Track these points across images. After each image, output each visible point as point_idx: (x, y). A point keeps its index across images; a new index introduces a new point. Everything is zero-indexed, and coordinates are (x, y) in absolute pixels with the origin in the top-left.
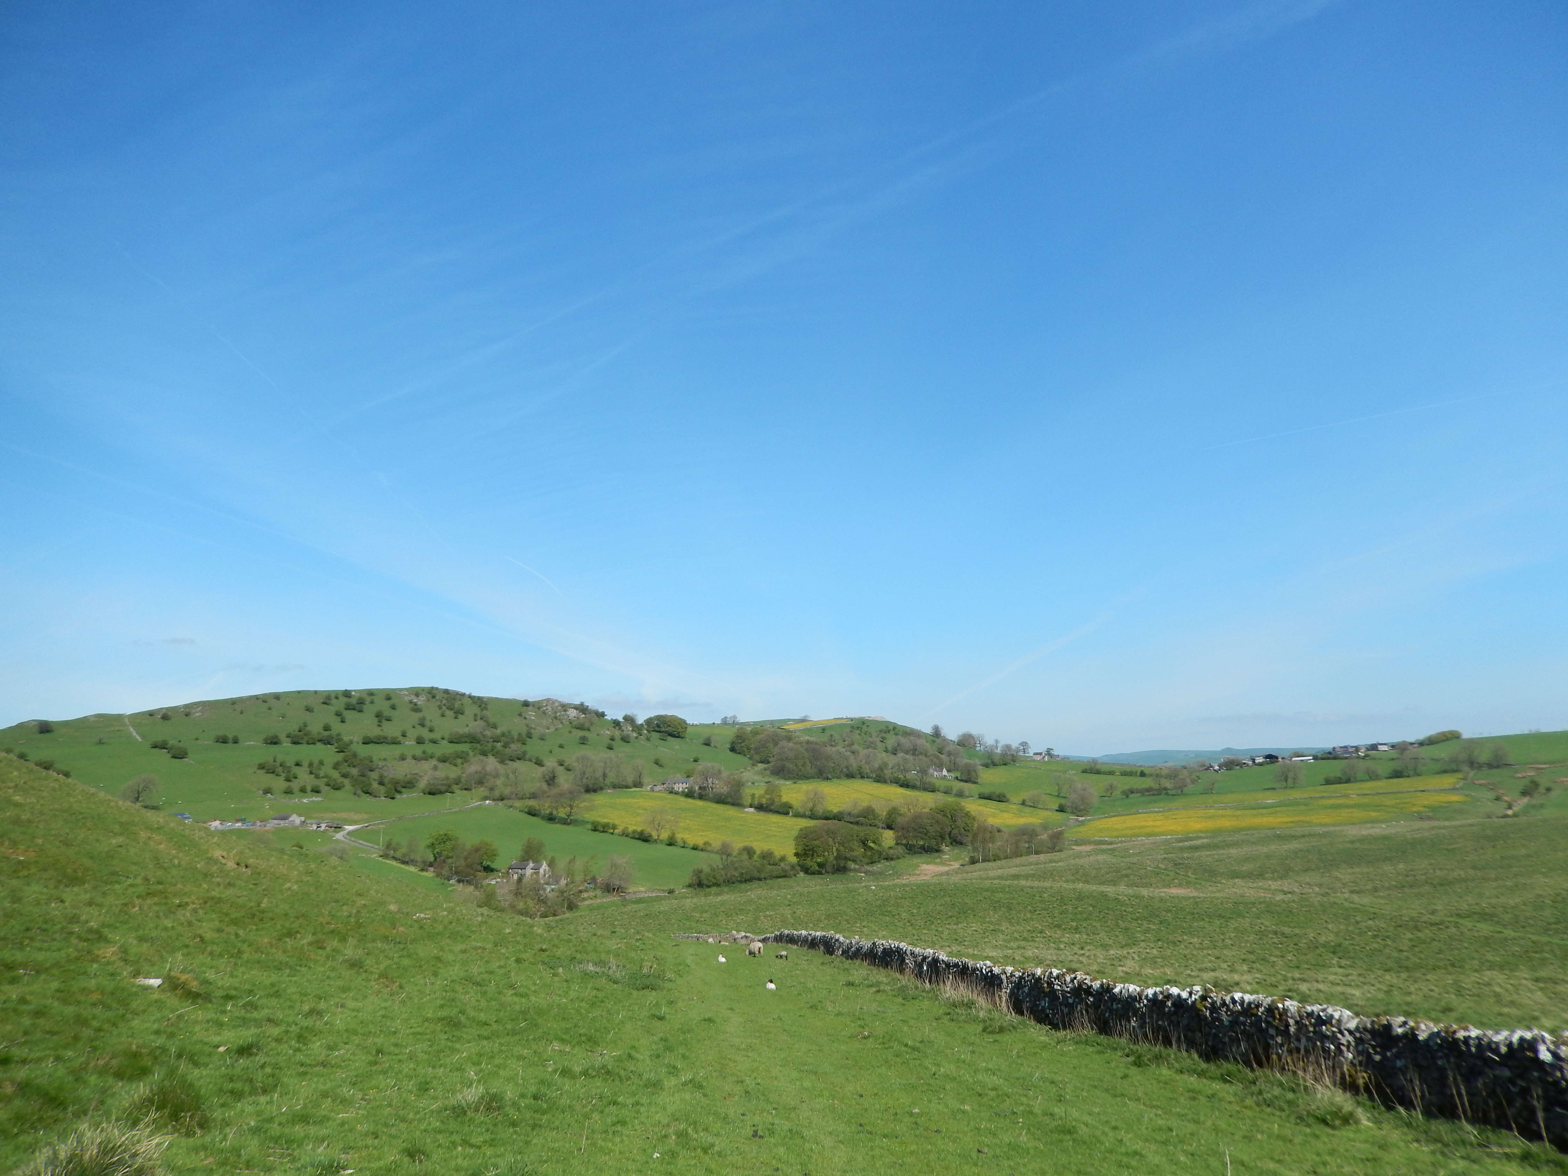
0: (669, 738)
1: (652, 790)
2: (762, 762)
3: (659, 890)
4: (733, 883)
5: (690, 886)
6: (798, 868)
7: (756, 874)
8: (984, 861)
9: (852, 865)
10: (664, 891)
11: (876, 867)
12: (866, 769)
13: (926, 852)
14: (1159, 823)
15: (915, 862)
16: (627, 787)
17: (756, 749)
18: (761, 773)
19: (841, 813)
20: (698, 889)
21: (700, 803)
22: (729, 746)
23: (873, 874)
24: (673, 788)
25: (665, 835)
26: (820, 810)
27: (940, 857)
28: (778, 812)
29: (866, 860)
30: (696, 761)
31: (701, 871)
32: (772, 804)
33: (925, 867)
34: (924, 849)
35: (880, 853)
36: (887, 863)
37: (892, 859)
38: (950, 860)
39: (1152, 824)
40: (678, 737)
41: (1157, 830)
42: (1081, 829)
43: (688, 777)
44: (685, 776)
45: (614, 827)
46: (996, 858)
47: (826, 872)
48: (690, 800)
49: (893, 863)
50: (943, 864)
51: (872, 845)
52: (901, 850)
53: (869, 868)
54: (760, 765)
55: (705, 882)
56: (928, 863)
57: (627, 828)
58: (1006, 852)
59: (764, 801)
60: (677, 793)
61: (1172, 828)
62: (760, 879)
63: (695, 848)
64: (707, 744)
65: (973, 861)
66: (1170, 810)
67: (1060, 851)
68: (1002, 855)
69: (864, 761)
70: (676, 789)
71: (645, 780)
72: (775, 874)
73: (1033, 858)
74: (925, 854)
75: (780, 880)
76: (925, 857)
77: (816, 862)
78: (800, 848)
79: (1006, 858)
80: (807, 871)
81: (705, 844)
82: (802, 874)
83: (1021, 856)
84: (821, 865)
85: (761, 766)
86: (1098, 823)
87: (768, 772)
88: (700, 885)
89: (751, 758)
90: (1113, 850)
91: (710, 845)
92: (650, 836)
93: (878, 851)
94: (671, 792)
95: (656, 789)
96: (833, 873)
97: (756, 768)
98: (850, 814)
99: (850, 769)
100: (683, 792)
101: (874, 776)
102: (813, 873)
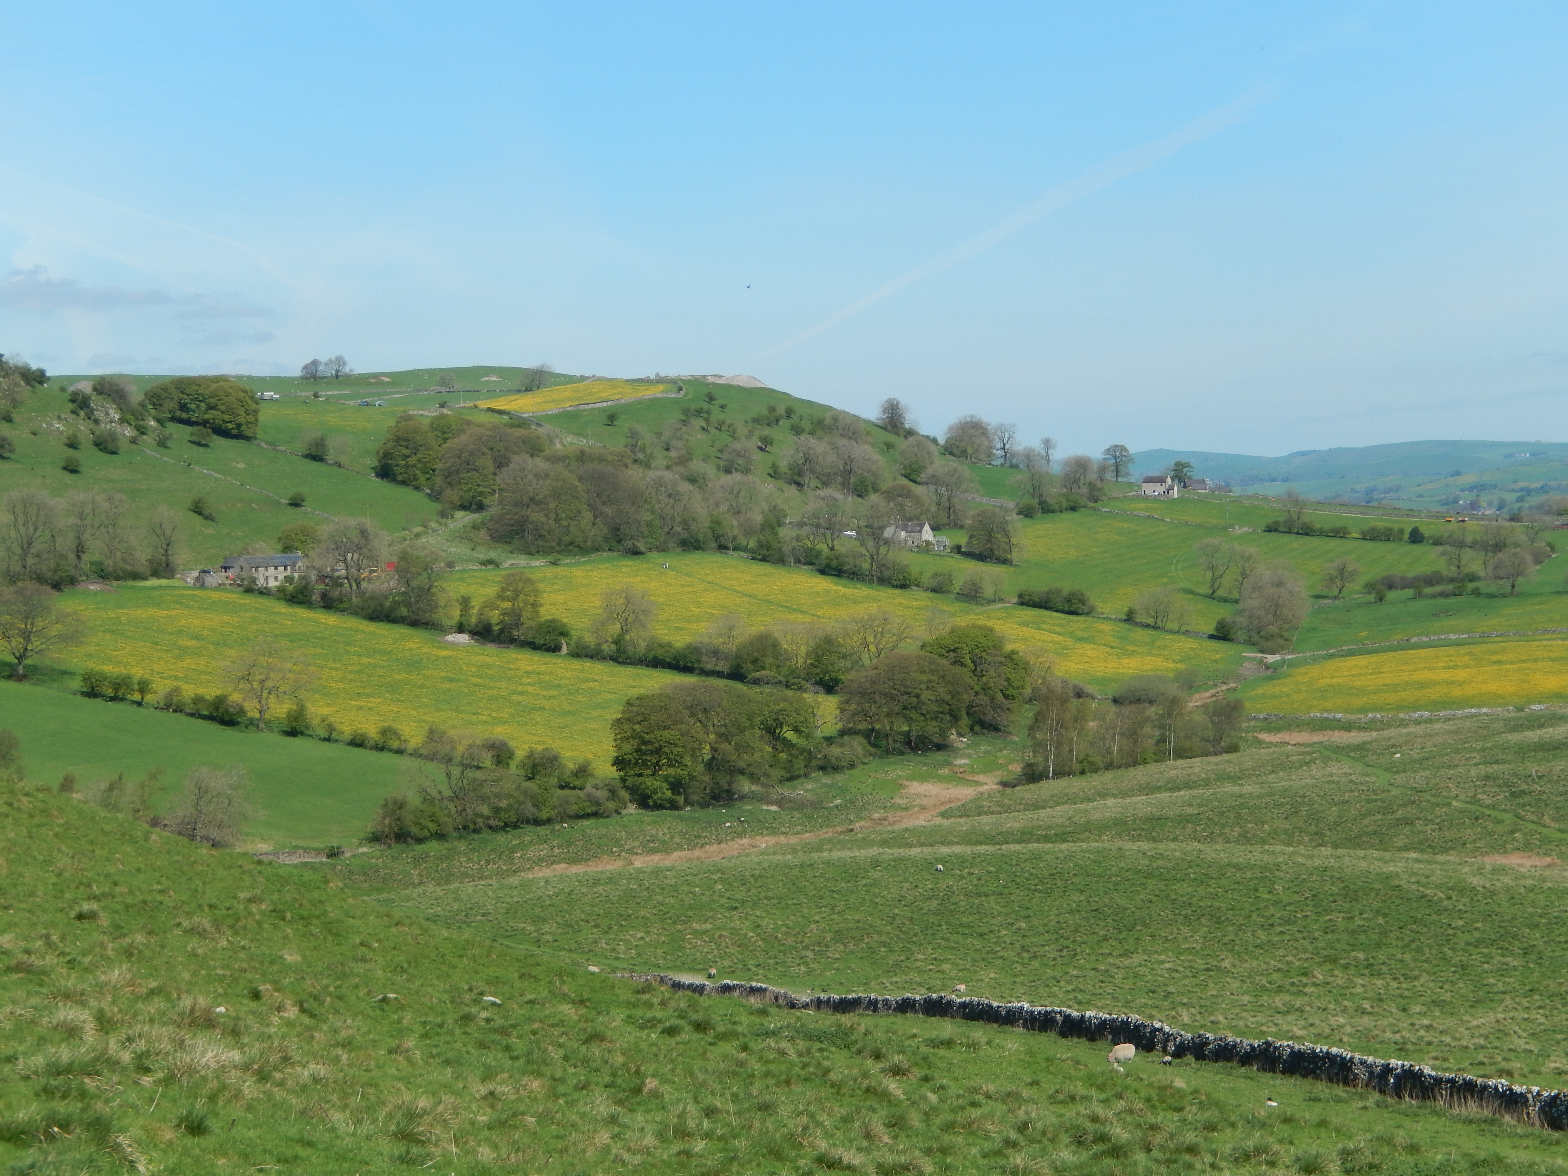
0: (218, 441)
1: (200, 583)
2: (463, 507)
3: (307, 850)
4: (476, 831)
5: (376, 838)
6: (624, 794)
7: (529, 810)
8: (1058, 774)
9: (746, 786)
10: (318, 852)
11: (804, 790)
12: (732, 527)
13: (914, 749)
14: (1461, 674)
15: (892, 775)
16: (136, 576)
17: (449, 474)
18: (466, 536)
19: (695, 650)
20: (397, 847)
21: (331, 620)
22: (372, 461)
23: (799, 806)
24: (254, 580)
25: (280, 709)
26: (638, 640)
27: (949, 764)
28: (534, 646)
29: (776, 773)
30: (295, 503)
31: (401, 805)
32: (518, 625)
33: (916, 787)
34: (909, 743)
35: (810, 756)
36: (827, 780)
37: (836, 769)
38: (973, 772)
39: (1444, 675)
40: (239, 436)
41: (1457, 692)
42: (1275, 688)
43: (287, 549)
44: (280, 546)
45: (144, 687)
46: (1087, 768)
47: (687, 802)
48: (301, 612)
49: (839, 778)
50: (957, 778)
51: (790, 735)
52: (857, 746)
53: (785, 791)
54: (459, 514)
55: (414, 830)
56: (923, 778)
57: (177, 690)
58: (1109, 751)
59: (494, 617)
60: (264, 592)
61: (1492, 687)
62: (537, 822)
63: (358, 742)
64: (316, 456)
65: (1033, 775)
66: (1485, 637)
67: (1233, 749)
68: (1097, 759)
69: (724, 507)
70: (261, 582)
71: (181, 556)
72: (573, 809)
73: (1175, 768)
74: (911, 756)
75: (586, 823)
76: (913, 763)
77: (666, 779)
78: (627, 747)
79: (1109, 766)
80: (644, 801)
81: (385, 732)
82: (632, 809)
83: (1145, 762)
84: (676, 786)
85: (463, 518)
86: (1314, 671)
87: (483, 534)
88: (402, 836)
89: (435, 496)
90: (1362, 747)
91: (396, 734)
92: (242, 711)
93: (804, 750)
94: (249, 590)
95: (213, 579)
96: (704, 805)
97: (452, 525)
98: (716, 653)
99: (693, 527)
100: (281, 590)
101: (752, 544)
102: (659, 807)
